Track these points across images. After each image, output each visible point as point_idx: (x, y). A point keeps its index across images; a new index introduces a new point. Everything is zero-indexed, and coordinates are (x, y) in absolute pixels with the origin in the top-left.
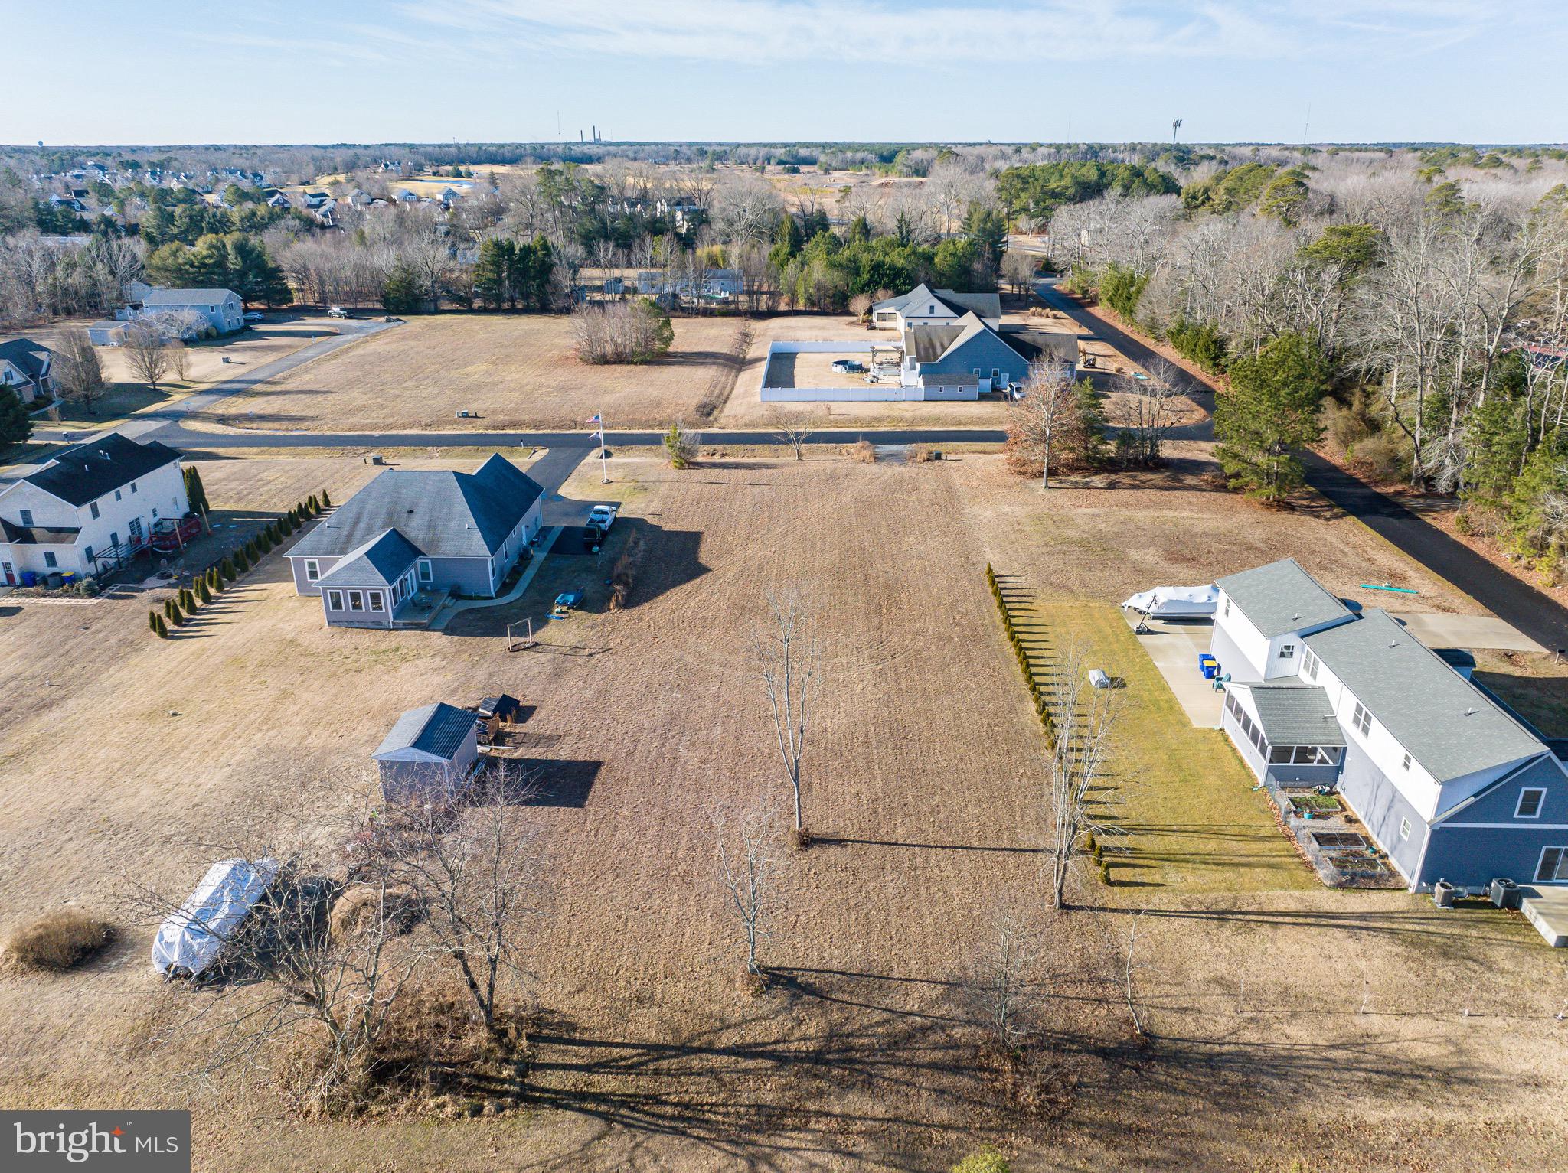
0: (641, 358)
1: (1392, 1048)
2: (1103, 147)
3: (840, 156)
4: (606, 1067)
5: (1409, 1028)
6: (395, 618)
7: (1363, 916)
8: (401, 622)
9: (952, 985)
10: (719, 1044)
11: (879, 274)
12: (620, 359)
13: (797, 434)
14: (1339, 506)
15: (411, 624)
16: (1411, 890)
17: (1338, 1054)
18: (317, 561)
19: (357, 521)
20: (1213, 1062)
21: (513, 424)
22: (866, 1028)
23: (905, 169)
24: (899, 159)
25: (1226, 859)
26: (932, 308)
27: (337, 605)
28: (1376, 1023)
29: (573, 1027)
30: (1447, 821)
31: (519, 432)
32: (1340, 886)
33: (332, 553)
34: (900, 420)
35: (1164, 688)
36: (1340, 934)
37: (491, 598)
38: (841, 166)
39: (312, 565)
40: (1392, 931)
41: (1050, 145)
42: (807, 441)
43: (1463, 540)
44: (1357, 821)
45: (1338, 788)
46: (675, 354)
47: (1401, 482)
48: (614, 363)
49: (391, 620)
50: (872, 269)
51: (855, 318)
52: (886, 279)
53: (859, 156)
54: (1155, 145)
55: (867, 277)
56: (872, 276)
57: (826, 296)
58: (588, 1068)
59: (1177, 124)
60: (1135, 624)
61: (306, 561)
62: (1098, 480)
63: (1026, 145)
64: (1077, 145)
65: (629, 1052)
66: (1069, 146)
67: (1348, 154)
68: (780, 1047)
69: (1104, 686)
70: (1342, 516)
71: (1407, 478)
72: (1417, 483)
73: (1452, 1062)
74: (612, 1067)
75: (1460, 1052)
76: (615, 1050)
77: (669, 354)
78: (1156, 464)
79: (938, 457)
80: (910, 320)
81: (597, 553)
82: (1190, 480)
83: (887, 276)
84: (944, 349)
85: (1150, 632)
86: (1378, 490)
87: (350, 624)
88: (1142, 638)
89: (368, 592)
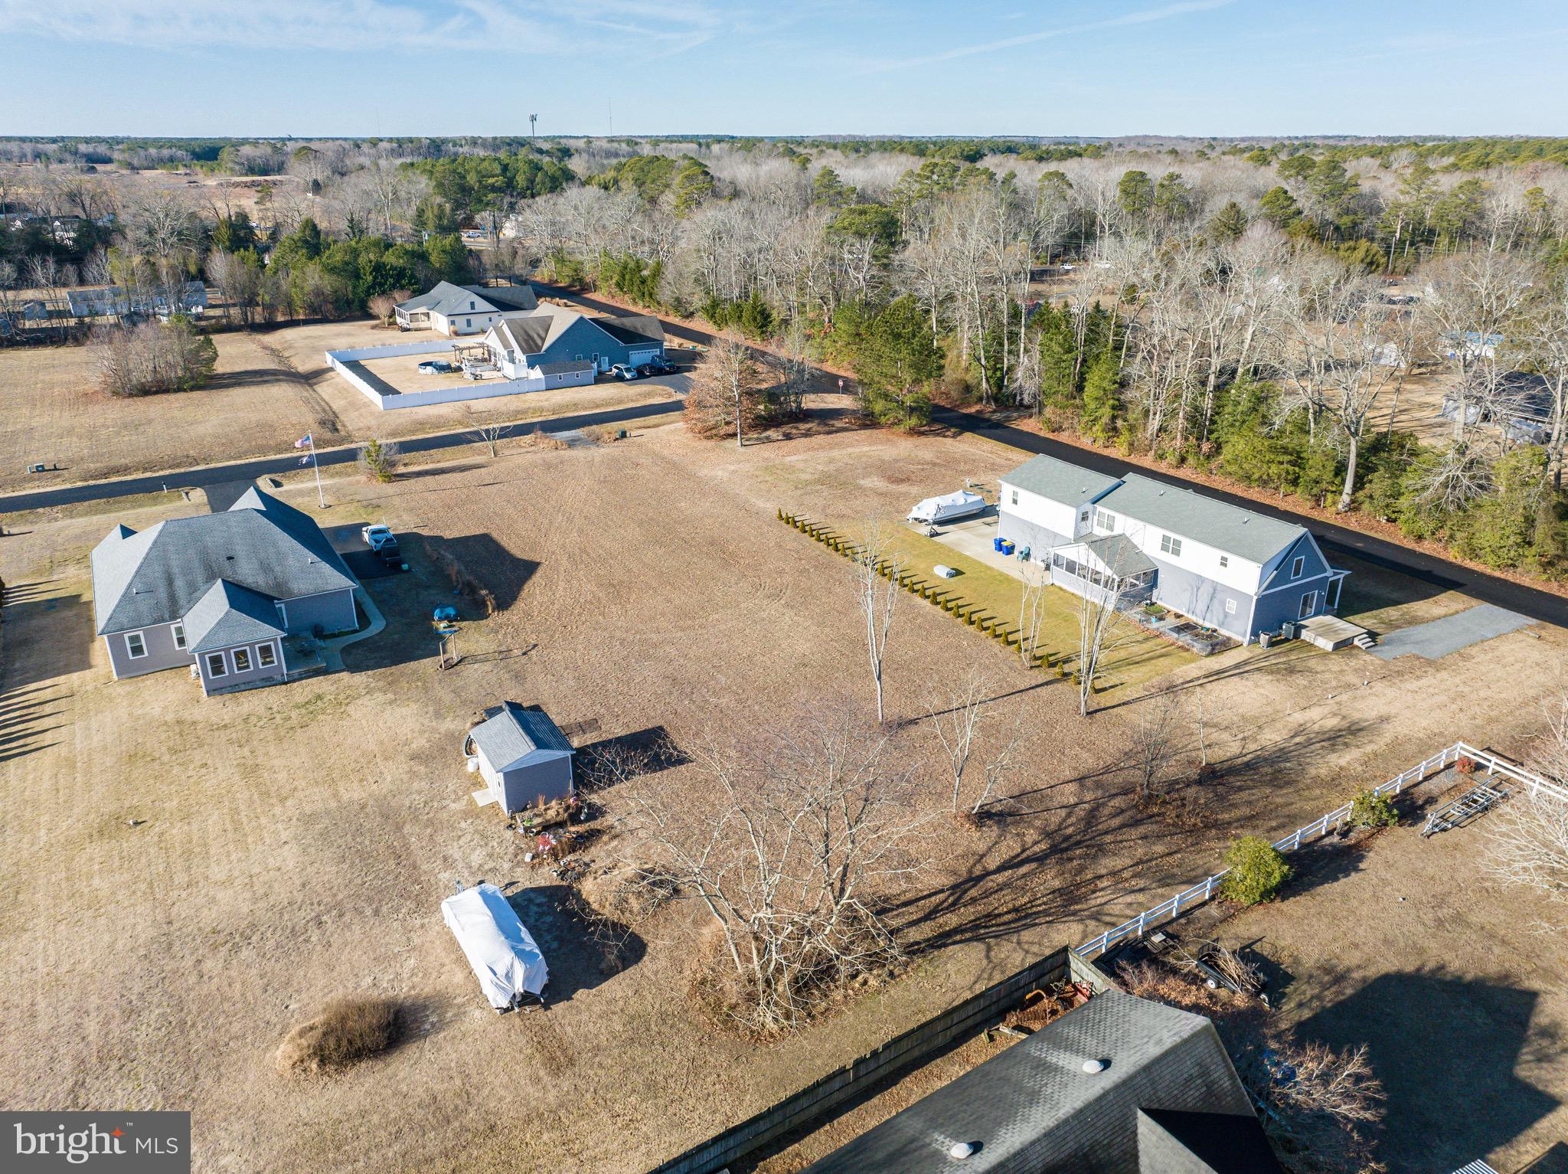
0: (191, 383)
1: (1316, 727)
2: (444, 141)
3: (142, 153)
4: (938, 912)
5: (1314, 714)
6: (288, 669)
7: (1237, 666)
8: (295, 672)
9: (1081, 780)
10: (992, 867)
11: (382, 276)
12: (159, 388)
13: (487, 431)
14: (952, 426)
15: (309, 671)
16: (1245, 645)
17: (1297, 740)
18: (141, 633)
19: (170, 582)
20: (1249, 766)
21: (117, 471)
22: (1061, 824)
23: (237, 168)
24: (224, 155)
25: (1137, 659)
26: (472, 304)
27: (217, 669)
28: (1298, 717)
29: (887, 900)
30: (1266, 590)
31: (129, 478)
32: (1211, 654)
33: (163, 620)
34: (542, 410)
35: (989, 568)
36: (1236, 679)
37: (356, 631)
38: (145, 164)
39: (135, 639)
40: (1258, 669)
41: (391, 140)
42: (500, 437)
43: (1051, 436)
44: (1182, 616)
45: (1154, 600)
46: (222, 376)
47: (976, 403)
48: (156, 393)
49: (285, 672)
50: (373, 270)
51: (377, 322)
52: (392, 280)
53: (166, 152)
54: (495, 139)
55: (370, 278)
56: (375, 278)
57: (326, 301)
58: (927, 917)
59: (533, 119)
60: (925, 530)
61: (126, 636)
62: (772, 433)
63: (364, 140)
64: (419, 139)
65: (941, 896)
66: (411, 140)
67: (669, 146)
68: (1028, 853)
69: (952, 576)
70: (960, 434)
71: (980, 399)
72: (988, 402)
73: (1345, 724)
74: (942, 910)
75: (1344, 717)
76: (933, 899)
77: (212, 377)
78: (805, 415)
79: (624, 435)
80: (452, 318)
81: (408, 571)
82: (838, 424)
83: (391, 277)
84: (543, 340)
85: (938, 534)
86: (965, 411)
87: (235, 688)
88: (935, 539)
89: (257, 646)
